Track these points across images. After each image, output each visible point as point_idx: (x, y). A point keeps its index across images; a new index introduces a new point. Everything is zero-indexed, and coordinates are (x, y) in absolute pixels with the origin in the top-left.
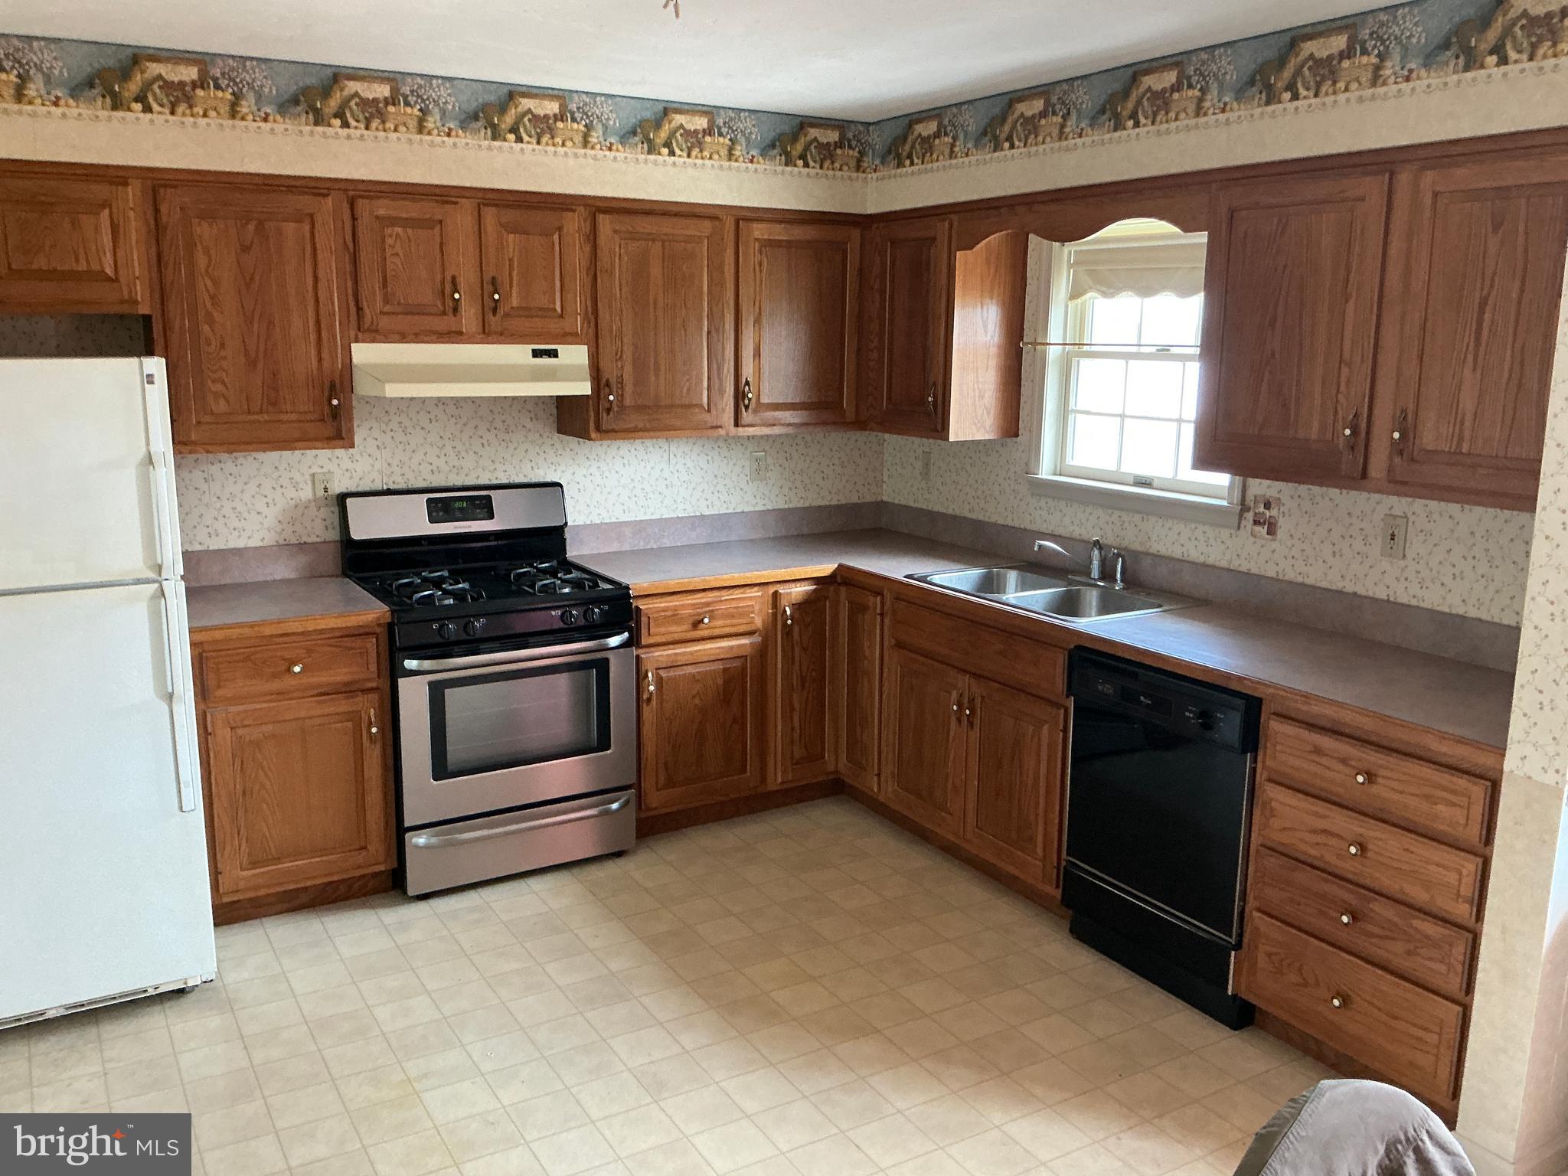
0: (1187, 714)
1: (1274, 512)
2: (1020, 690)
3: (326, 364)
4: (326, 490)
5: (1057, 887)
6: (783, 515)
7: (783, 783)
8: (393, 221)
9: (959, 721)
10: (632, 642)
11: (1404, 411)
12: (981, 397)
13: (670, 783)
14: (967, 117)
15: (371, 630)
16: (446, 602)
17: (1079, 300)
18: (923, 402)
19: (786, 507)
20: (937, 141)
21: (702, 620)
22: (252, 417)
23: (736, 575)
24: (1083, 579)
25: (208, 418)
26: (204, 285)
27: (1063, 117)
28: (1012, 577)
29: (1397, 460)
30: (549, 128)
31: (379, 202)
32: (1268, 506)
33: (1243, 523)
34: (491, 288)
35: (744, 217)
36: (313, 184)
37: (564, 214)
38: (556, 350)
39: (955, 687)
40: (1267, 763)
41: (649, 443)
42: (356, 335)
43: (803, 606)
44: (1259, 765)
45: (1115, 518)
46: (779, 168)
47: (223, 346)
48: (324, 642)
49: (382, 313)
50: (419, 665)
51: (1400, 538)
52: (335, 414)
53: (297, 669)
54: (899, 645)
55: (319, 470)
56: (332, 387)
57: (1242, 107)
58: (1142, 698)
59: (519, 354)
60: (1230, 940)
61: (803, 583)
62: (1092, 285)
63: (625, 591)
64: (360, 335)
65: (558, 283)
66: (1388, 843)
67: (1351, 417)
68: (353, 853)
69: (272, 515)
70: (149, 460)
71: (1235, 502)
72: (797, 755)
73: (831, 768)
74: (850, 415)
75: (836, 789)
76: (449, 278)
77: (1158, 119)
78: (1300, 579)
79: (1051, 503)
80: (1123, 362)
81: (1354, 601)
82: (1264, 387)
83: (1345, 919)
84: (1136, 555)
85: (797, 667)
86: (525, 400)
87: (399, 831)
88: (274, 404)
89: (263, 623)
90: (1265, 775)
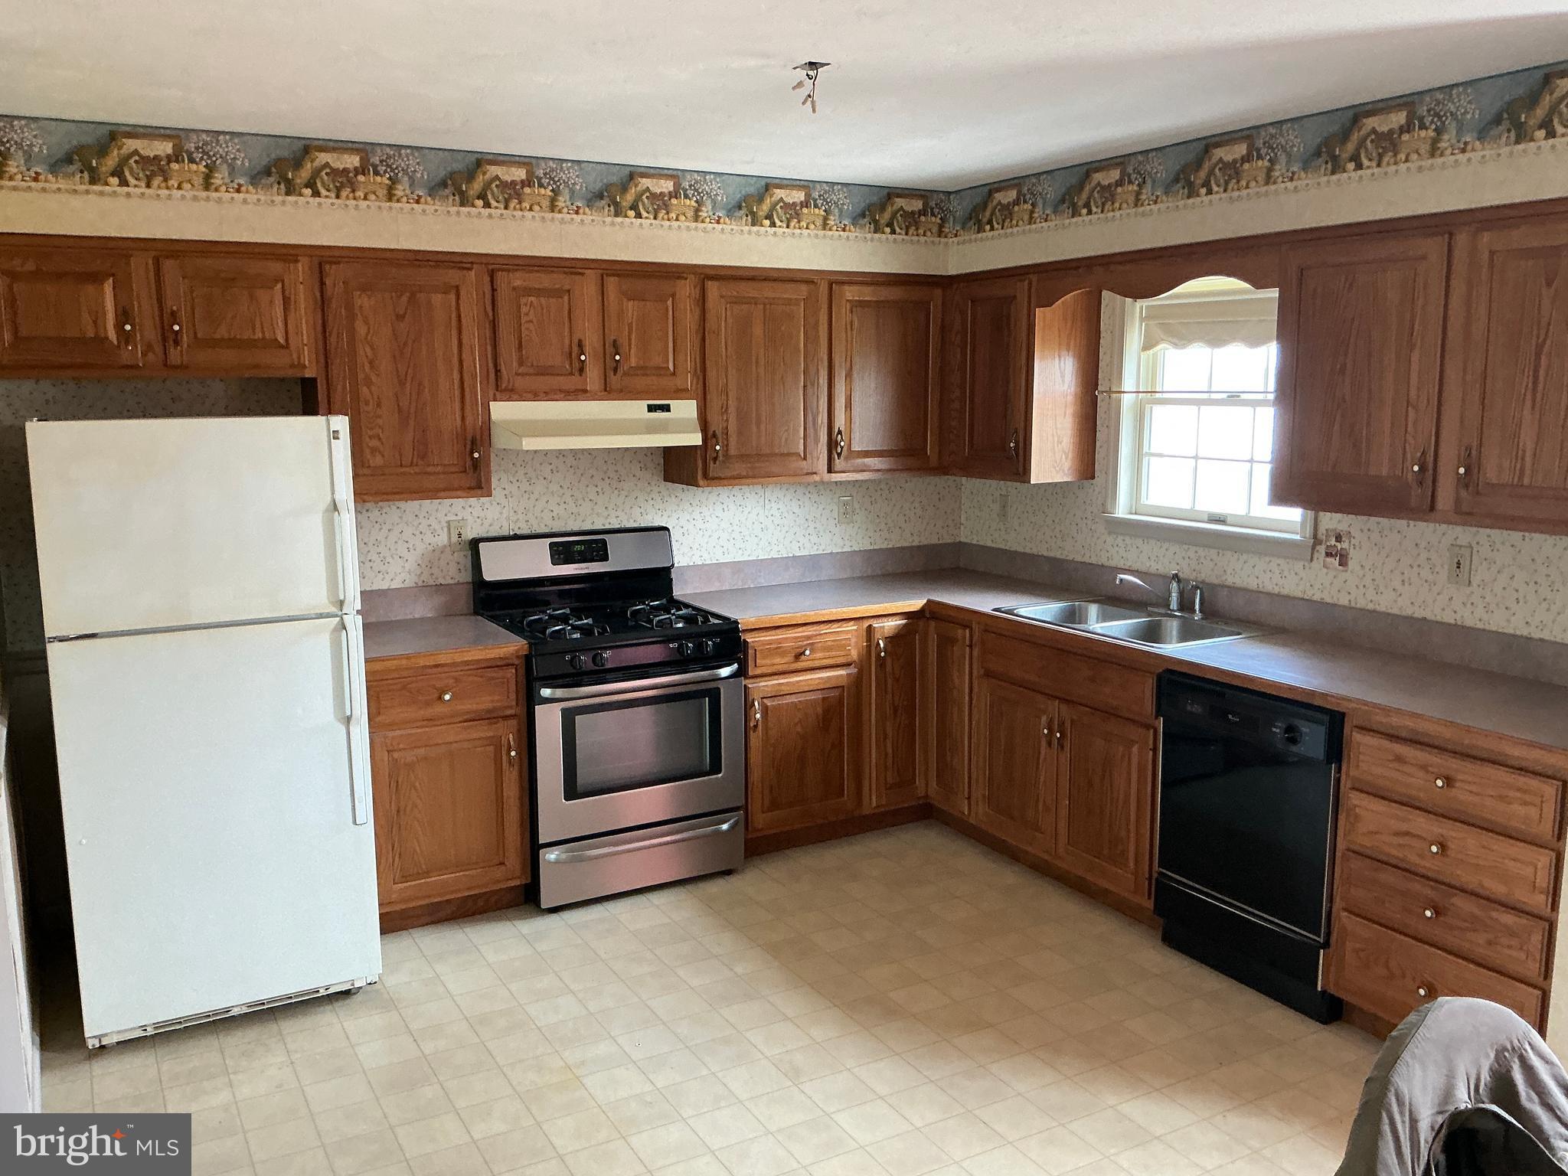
0: (1274, 730)
1: (1345, 545)
2: (1110, 713)
3: (469, 420)
4: (460, 535)
5: (1149, 898)
6: (869, 555)
7: (878, 807)
8: (528, 291)
9: (1050, 744)
10: (741, 673)
11: (1469, 449)
12: (1060, 442)
13: (774, 805)
14: (1046, 186)
15: (511, 662)
16: (575, 636)
17: (1151, 351)
18: (1004, 448)
19: (872, 548)
20: (1016, 208)
21: (804, 651)
22: (403, 470)
23: (834, 610)
24: (1162, 611)
25: (366, 471)
26: (364, 352)
27: (1139, 185)
28: (1093, 610)
29: (1464, 493)
30: (665, 205)
31: (518, 274)
32: (1339, 539)
33: (1316, 555)
34: (613, 350)
35: (836, 281)
36: (458, 259)
37: (678, 281)
38: (669, 405)
39: (1044, 712)
40: (1351, 774)
41: (745, 488)
42: (495, 395)
43: (896, 640)
44: (1343, 777)
45: (1191, 554)
46: (869, 236)
47: (379, 405)
48: (469, 672)
49: (517, 374)
50: (551, 694)
51: (1465, 564)
52: (476, 465)
53: (447, 697)
54: (988, 674)
55: (455, 518)
56: (473, 442)
57: (1310, 176)
58: (1230, 716)
59: (636, 409)
60: (1318, 939)
61: (895, 618)
62: (1165, 338)
63: (734, 626)
64: (498, 395)
65: (671, 345)
66: (1467, 842)
67: (1419, 454)
68: (492, 869)
69: (412, 558)
70: (335, 507)
71: (1308, 536)
72: (890, 780)
73: (921, 792)
74: (934, 461)
75: (925, 813)
76: (575, 341)
77: (1230, 187)
78: (1370, 607)
79: (1128, 540)
80: (1195, 408)
81: (1422, 626)
82: (1336, 427)
83: (1428, 913)
84: (1213, 587)
85: (889, 696)
86: (636, 451)
87: (534, 848)
88: (423, 457)
89: (417, 655)
90: (1349, 785)
